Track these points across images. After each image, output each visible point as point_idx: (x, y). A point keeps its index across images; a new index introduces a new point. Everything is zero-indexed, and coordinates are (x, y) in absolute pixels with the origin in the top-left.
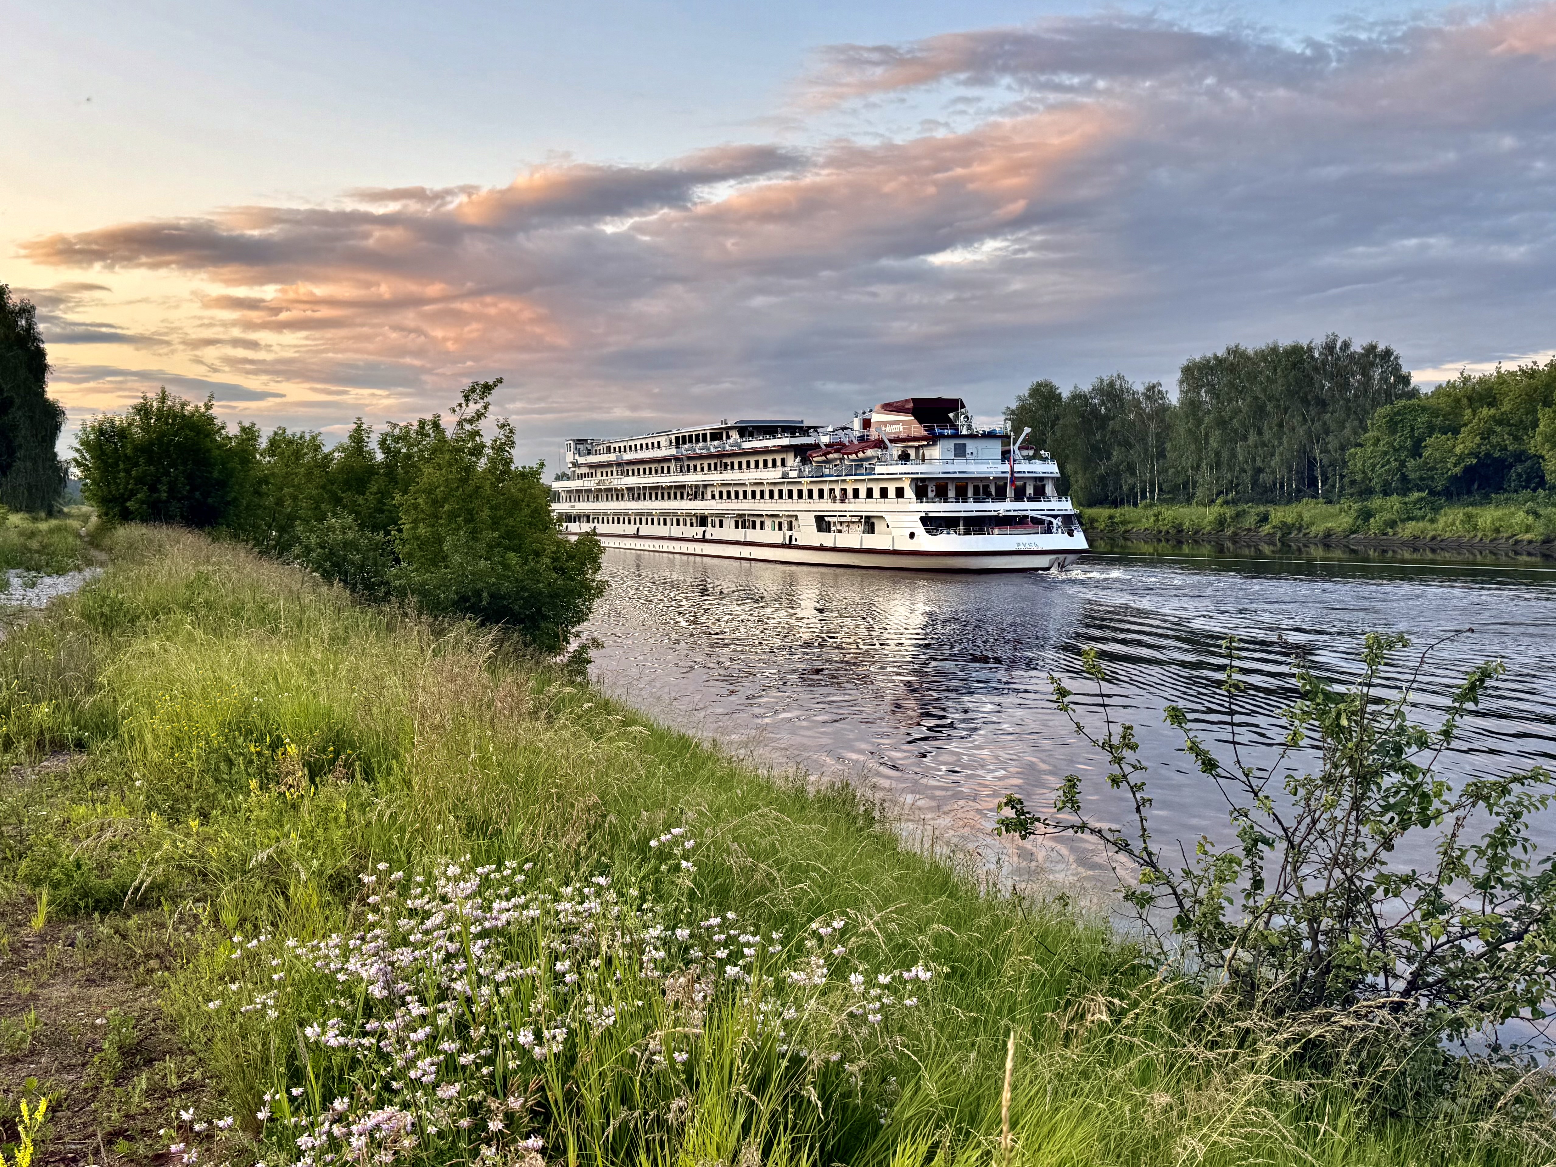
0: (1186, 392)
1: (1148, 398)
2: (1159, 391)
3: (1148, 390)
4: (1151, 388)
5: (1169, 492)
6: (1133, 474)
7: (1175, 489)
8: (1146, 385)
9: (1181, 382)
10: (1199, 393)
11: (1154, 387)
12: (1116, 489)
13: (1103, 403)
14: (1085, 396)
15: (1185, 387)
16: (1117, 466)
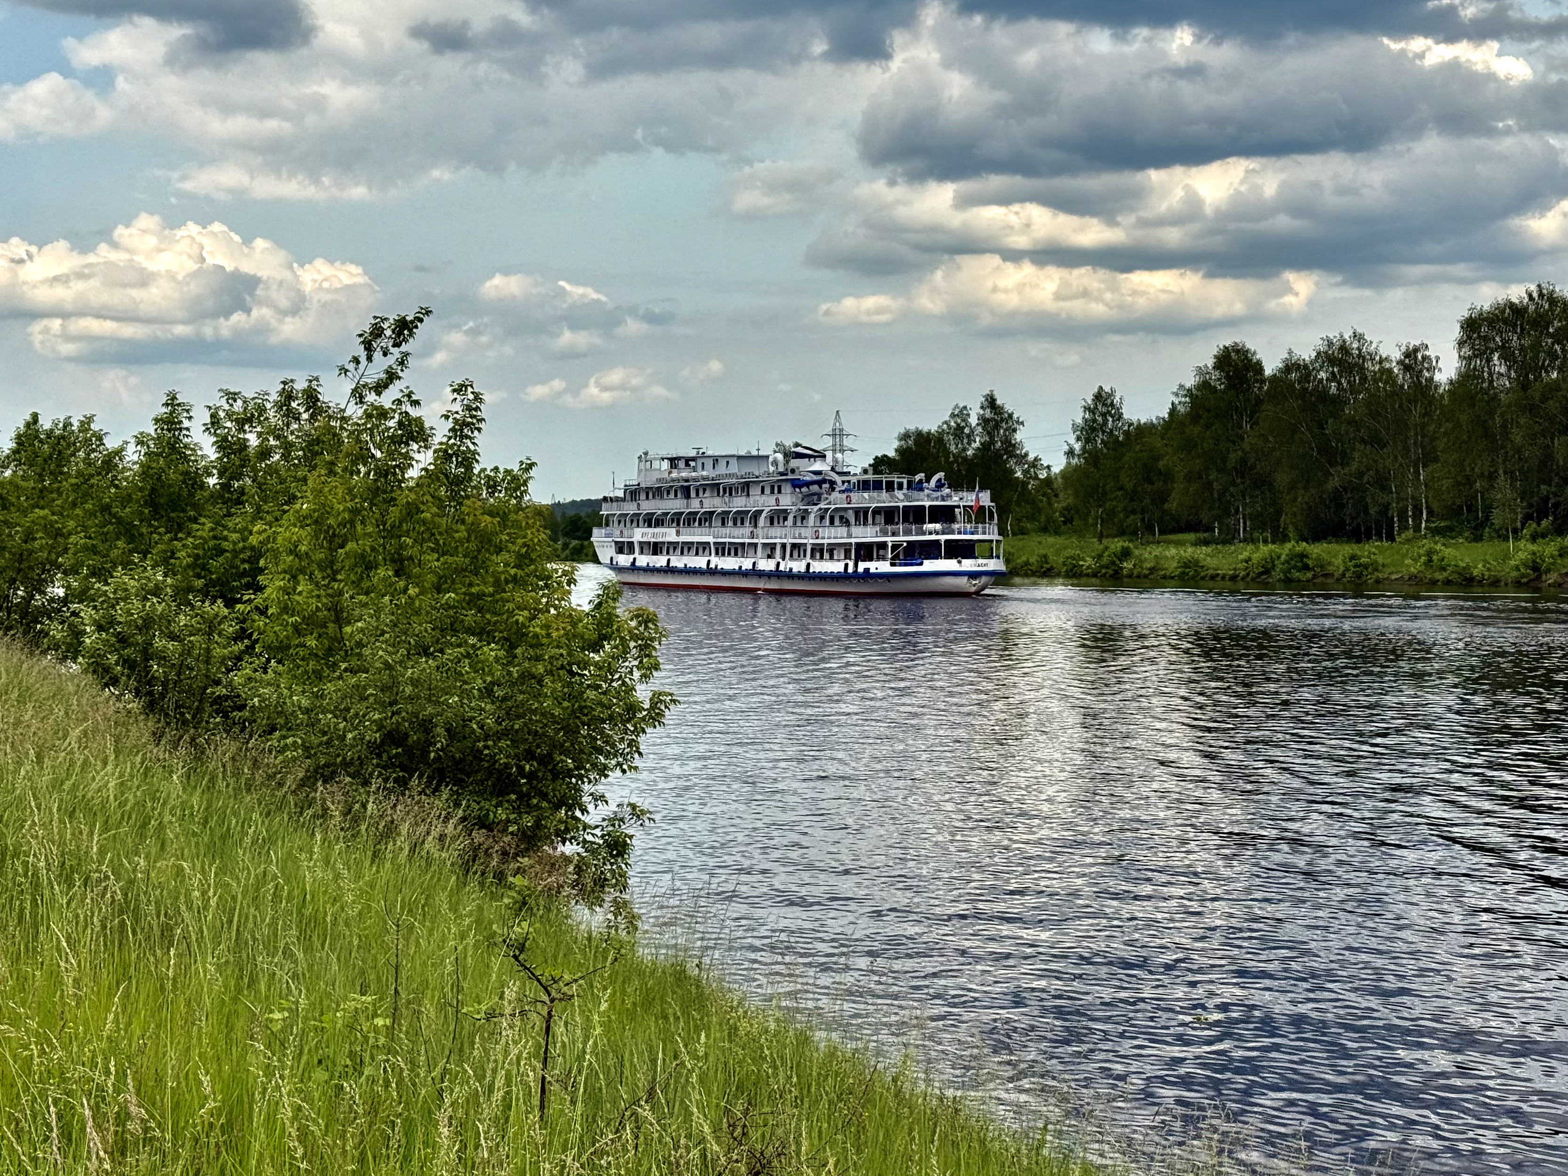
0: (1469, 359)
1: (1407, 368)
2: (1424, 358)
3: (1407, 355)
4: (1411, 354)
5: (1443, 518)
6: (1385, 488)
7: (1454, 512)
8: (1403, 349)
9: (1461, 344)
10: (1489, 360)
11: (1416, 350)
12: (1358, 514)
13: (1333, 377)
14: (1306, 367)
15: (1466, 351)
16: (1361, 475)
